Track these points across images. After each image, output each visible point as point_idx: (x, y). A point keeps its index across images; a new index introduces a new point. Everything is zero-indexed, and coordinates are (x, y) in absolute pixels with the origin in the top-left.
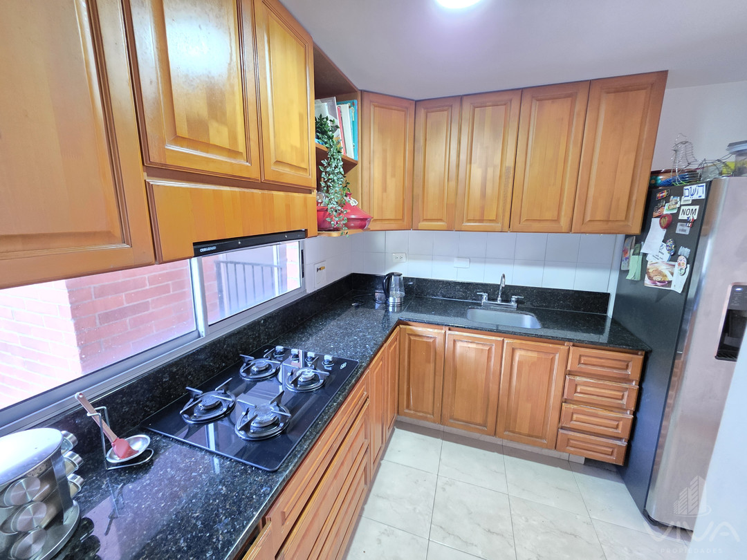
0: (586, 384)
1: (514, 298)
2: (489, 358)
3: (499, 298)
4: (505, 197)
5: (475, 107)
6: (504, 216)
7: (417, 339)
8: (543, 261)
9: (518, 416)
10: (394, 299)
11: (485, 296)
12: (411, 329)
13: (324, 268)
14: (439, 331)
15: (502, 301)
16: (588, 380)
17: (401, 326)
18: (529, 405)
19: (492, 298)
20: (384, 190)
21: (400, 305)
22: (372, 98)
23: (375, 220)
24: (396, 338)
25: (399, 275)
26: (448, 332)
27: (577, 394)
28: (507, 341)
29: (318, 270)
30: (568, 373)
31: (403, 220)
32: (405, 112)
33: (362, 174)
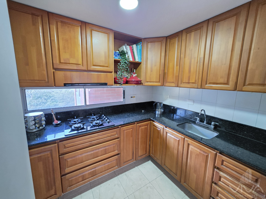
0: (225, 178)
1: (213, 123)
2: (178, 144)
3: (205, 122)
4: (199, 72)
5: (187, 34)
6: (198, 81)
7: (155, 128)
8: (235, 107)
9: (190, 178)
10: (158, 112)
11: (198, 119)
12: (154, 124)
13: (135, 97)
14: (162, 127)
15: (207, 123)
16: (228, 177)
17: (151, 121)
18: (195, 176)
19: (202, 121)
20: (152, 71)
21: (161, 115)
22: (147, 40)
23: (147, 82)
24: (147, 125)
25: (161, 103)
26: (165, 128)
27: (220, 182)
28: (186, 139)
29: (131, 97)
30: (215, 167)
31: (159, 82)
32: (161, 41)
33: (143, 66)
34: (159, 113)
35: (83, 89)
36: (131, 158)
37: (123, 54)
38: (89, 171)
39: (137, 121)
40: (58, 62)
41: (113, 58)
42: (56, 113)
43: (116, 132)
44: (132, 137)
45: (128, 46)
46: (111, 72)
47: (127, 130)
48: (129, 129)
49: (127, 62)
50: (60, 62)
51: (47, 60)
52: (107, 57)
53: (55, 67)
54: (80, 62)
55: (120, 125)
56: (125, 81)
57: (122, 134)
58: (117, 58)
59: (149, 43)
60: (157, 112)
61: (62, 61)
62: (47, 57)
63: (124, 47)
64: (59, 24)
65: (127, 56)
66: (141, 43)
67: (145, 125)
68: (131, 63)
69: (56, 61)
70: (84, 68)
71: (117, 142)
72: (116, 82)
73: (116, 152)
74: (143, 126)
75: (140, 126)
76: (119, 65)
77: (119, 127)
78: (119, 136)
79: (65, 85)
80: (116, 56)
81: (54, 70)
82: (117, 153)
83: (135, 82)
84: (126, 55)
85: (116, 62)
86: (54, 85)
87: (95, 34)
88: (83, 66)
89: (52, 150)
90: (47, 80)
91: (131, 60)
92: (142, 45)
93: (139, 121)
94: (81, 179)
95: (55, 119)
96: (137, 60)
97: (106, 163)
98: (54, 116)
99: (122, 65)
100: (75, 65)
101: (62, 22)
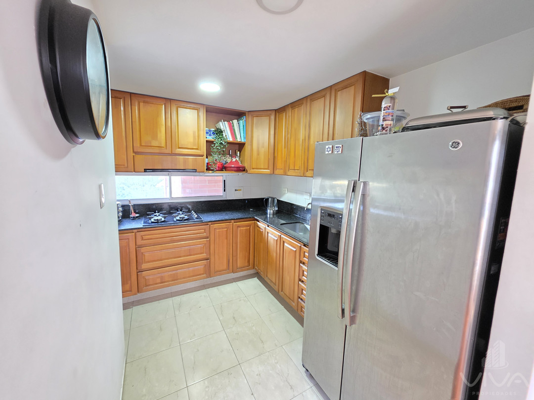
0: (306, 271)
6: (301, 167)
7: (259, 229)
9: (285, 284)
12: (257, 224)
13: (240, 190)
14: (264, 226)
17: (255, 221)
18: (288, 278)
20: (258, 154)
21: (274, 214)
22: (252, 113)
23: (253, 169)
24: (249, 226)
25: (273, 199)
26: (267, 227)
27: (304, 277)
28: (282, 236)
29: (236, 190)
30: (301, 262)
31: (268, 169)
32: (269, 116)
33: (247, 148)
34: (271, 211)
35: (168, 177)
36: (225, 267)
37: (219, 132)
38: (169, 272)
39: (234, 219)
40: (138, 145)
41: (204, 137)
42: (134, 205)
43: (205, 229)
44: (227, 239)
45: (226, 122)
46: (202, 156)
47: (219, 229)
48: (223, 228)
49: (223, 143)
50: (141, 145)
51: (127, 144)
52: (197, 138)
53: (135, 150)
54: (163, 144)
55: (209, 222)
56: (220, 166)
57: (212, 233)
58: (210, 138)
59: (254, 118)
60: (269, 211)
61: (143, 144)
62: (127, 140)
63: (221, 123)
64: (141, 104)
65: (224, 135)
66: (244, 117)
67: (246, 226)
68: (229, 143)
69: (137, 144)
70: (168, 151)
71: (206, 242)
72: (208, 169)
73: (204, 255)
74: (243, 226)
75: (239, 227)
76: (213, 147)
77: (209, 223)
78: (208, 235)
79: (146, 170)
80: (210, 135)
81: (134, 154)
82: (205, 257)
83: (235, 169)
84: (224, 133)
85: (209, 143)
86: (133, 171)
87: (182, 111)
88: (166, 148)
89: (128, 239)
90: (126, 165)
91: (230, 139)
92: (246, 120)
93: (237, 219)
94: (159, 281)
95: (133, 211)
96: (239, 139)
97: (191, 267)
98: (132, 208)
99: (217, 146)
100: (158, 148)
101: (144, 102)
